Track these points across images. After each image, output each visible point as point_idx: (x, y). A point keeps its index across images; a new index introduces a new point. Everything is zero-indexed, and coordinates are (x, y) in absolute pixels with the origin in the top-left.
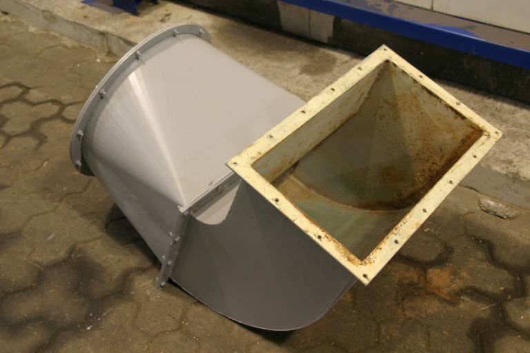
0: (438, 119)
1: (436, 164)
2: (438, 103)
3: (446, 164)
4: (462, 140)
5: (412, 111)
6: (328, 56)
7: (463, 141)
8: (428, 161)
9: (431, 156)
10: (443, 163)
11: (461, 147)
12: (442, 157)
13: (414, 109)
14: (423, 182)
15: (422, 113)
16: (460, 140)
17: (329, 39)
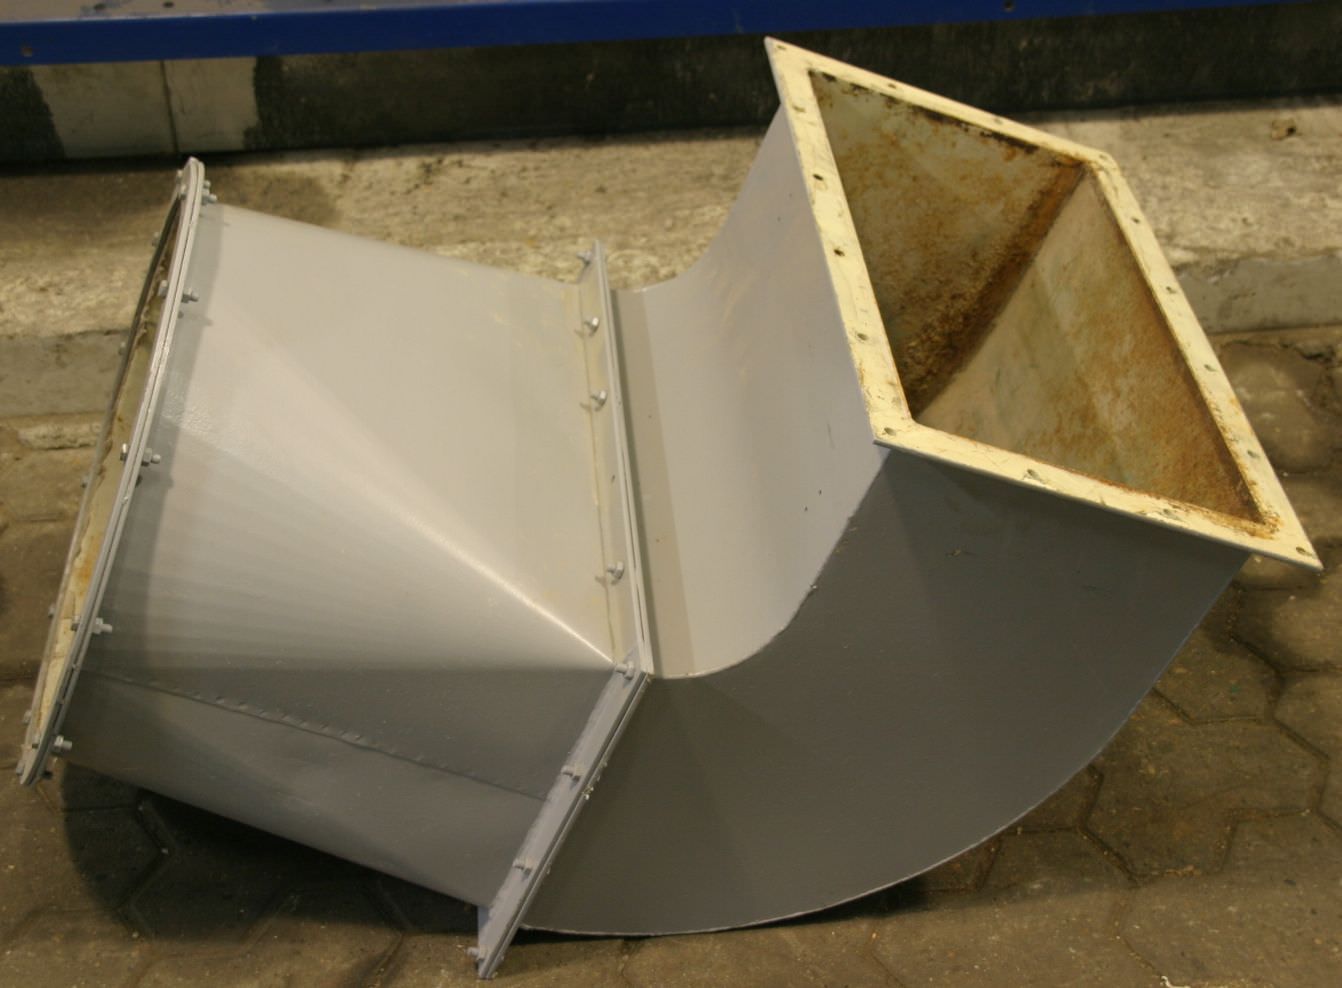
0: (964, 178)
1: (961, 296)
2: (961, 139)
3: (990, 284)
4: (1031, 208)
5: (885, 186)
6: (281, 181)
7: (1034, 209)
8: (939, 296)
9: (948, 282)
10: (980, 285)
11: (1027, 226)
12: (977, 272)
13: (891, 175)
14: (927, 358)
15: (915, 179)
16: (1023, 209)
17: (248, 133)
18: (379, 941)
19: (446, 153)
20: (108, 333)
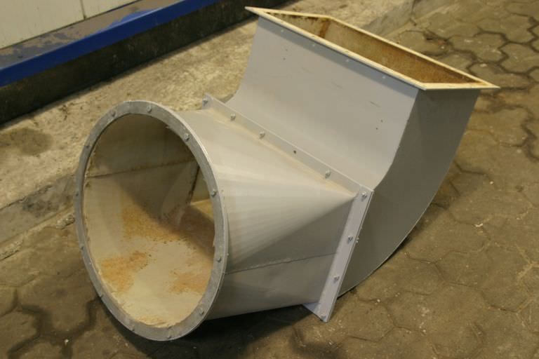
18: (289, 331)
19: (64, 102)
20: (10, 205)
